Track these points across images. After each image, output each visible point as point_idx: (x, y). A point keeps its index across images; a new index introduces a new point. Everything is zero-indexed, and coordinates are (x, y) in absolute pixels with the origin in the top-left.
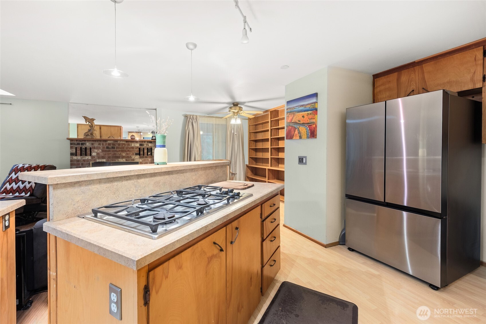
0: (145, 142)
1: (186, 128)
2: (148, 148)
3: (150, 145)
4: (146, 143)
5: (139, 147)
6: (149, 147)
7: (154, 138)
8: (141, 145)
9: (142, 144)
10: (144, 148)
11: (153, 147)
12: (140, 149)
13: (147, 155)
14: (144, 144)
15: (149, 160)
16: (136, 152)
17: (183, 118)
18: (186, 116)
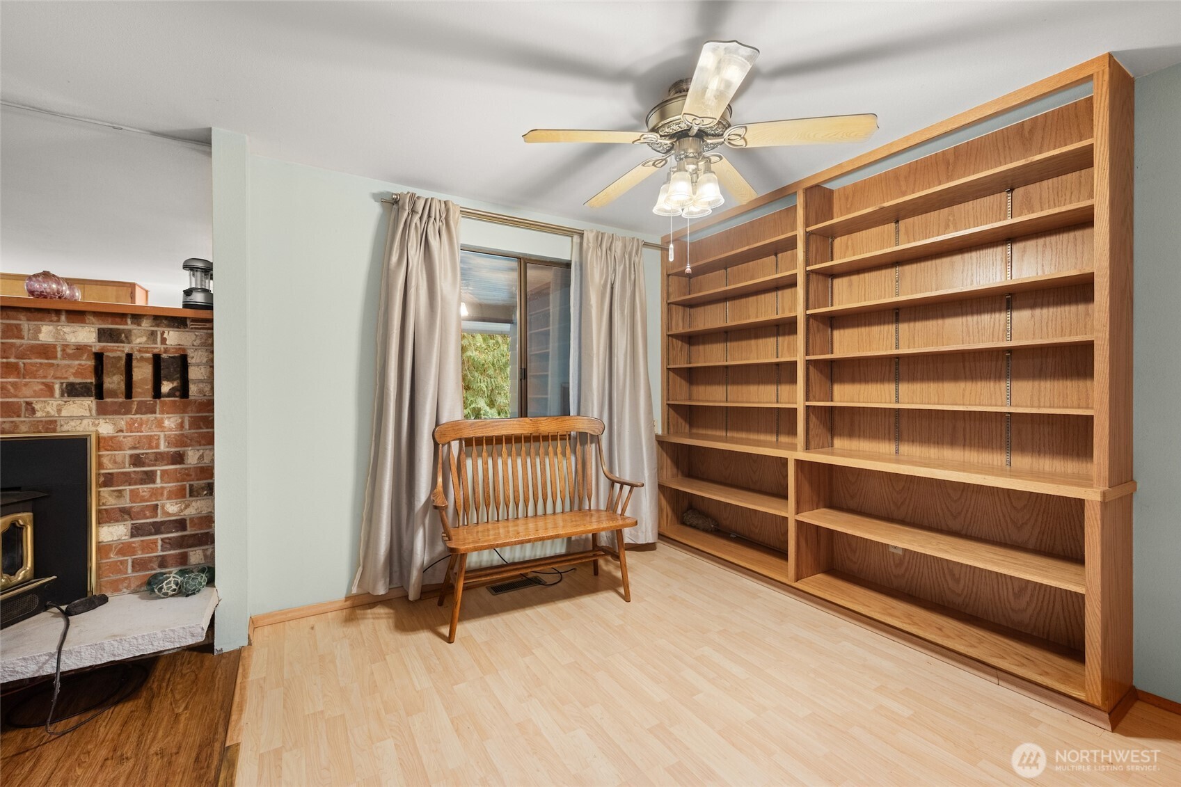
0: (137, 317)
1: (395, 258)
2: (157, 359)
3: (173, 338)
4: (146, 325)
5: (94, 350)
6: (166, 351)
7: (199, 298)
8: (103, 335)
9: (119, 332)
10: (129, 357)
11: (190, 353)
12: (99, 357)
13: (151, 392)
14: (128, 334)
15: (167, 423)
16: (72, 379)
17: (376, 209)
18: (392, 203)
